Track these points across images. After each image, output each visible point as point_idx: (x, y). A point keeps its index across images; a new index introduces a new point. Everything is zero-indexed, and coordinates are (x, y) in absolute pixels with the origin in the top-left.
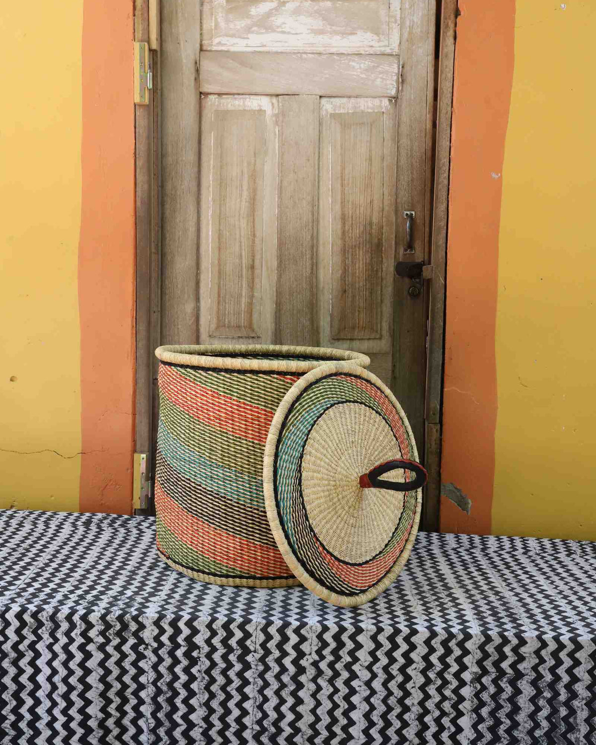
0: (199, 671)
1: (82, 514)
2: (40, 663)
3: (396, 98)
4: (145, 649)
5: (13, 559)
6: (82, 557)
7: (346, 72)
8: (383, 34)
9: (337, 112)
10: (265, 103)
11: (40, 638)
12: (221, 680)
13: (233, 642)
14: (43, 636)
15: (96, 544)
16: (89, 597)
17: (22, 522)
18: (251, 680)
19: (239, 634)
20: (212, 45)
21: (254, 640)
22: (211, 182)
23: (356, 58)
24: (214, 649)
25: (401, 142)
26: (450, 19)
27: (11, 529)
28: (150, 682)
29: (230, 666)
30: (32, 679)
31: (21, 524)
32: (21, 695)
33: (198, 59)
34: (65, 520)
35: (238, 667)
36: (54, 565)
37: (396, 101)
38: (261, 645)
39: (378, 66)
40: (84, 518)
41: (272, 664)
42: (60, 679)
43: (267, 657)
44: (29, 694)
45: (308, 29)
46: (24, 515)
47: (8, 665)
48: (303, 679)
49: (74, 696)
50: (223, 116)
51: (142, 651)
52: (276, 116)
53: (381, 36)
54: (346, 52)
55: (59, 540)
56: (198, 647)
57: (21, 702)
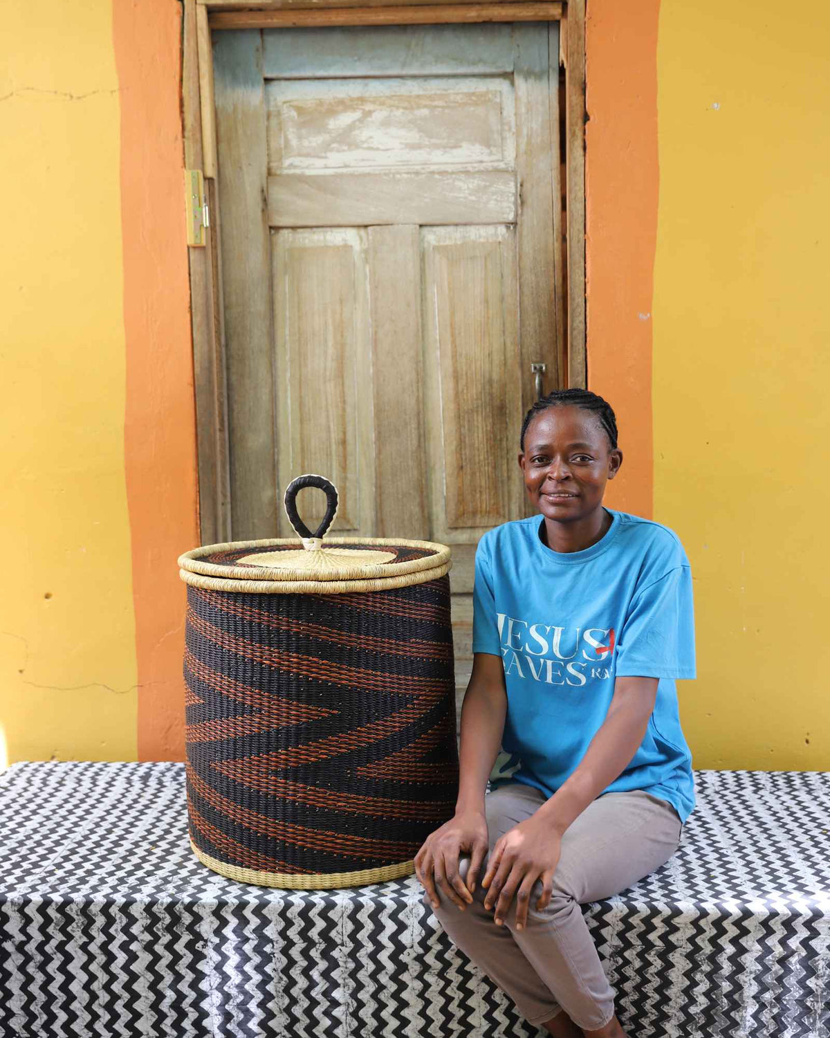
0: (274, 969)
1: (139, 766)
2: (73, 968)
3: (515, 224)
4: (204, 946)
5: (44, 831)
6: (132, 825)
7: (451, 194)
8: (495, 146)
9: (442, 244)
10: (351, 236)
11: (70, 937)
12: (302, 983)
13: (314, 934)
14: (74, 934)
15: (153, 806)
16: (132, 881)
17: (63, 779)
18: (340, 981)
19: (320, 924)
20: (281, 168)
21: (340, 931)
22: (288, 338)
23: (462, 176)
24: (291, 944)
25: (522, 280)
26: (577, 125)
27: (48, 790)
28: (214, 987)
29: (312, 964)
30: (64, 988)
31: (61, 783)
32: (52, 1008)
33: (265, 186)
34: (117, 774)
35: (323, 965)
36: (95, 837)
37: (515, 227)
38: (349, 936)
39: (490, 186)
40: (142, 771)
41: (365, 960)
42: (101, 986)
43: (358, 951)
44: (61, 1007)
45: (401, 143)
46: (66, 769)
47: (34, 970)
48: (405, 977)
49: (119, 1007)
50: (298, 255)
51: (200, 949)
52: (366, 251)
53: (492, 148)
54: (450, 171)
55: (107, 803)
56: (271, 941)
57: (52, 1017)
